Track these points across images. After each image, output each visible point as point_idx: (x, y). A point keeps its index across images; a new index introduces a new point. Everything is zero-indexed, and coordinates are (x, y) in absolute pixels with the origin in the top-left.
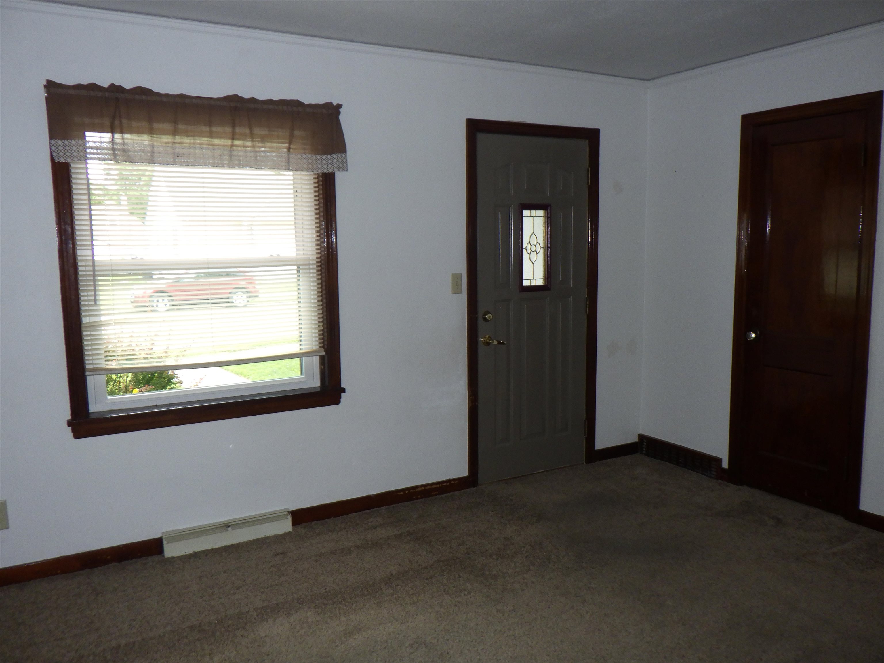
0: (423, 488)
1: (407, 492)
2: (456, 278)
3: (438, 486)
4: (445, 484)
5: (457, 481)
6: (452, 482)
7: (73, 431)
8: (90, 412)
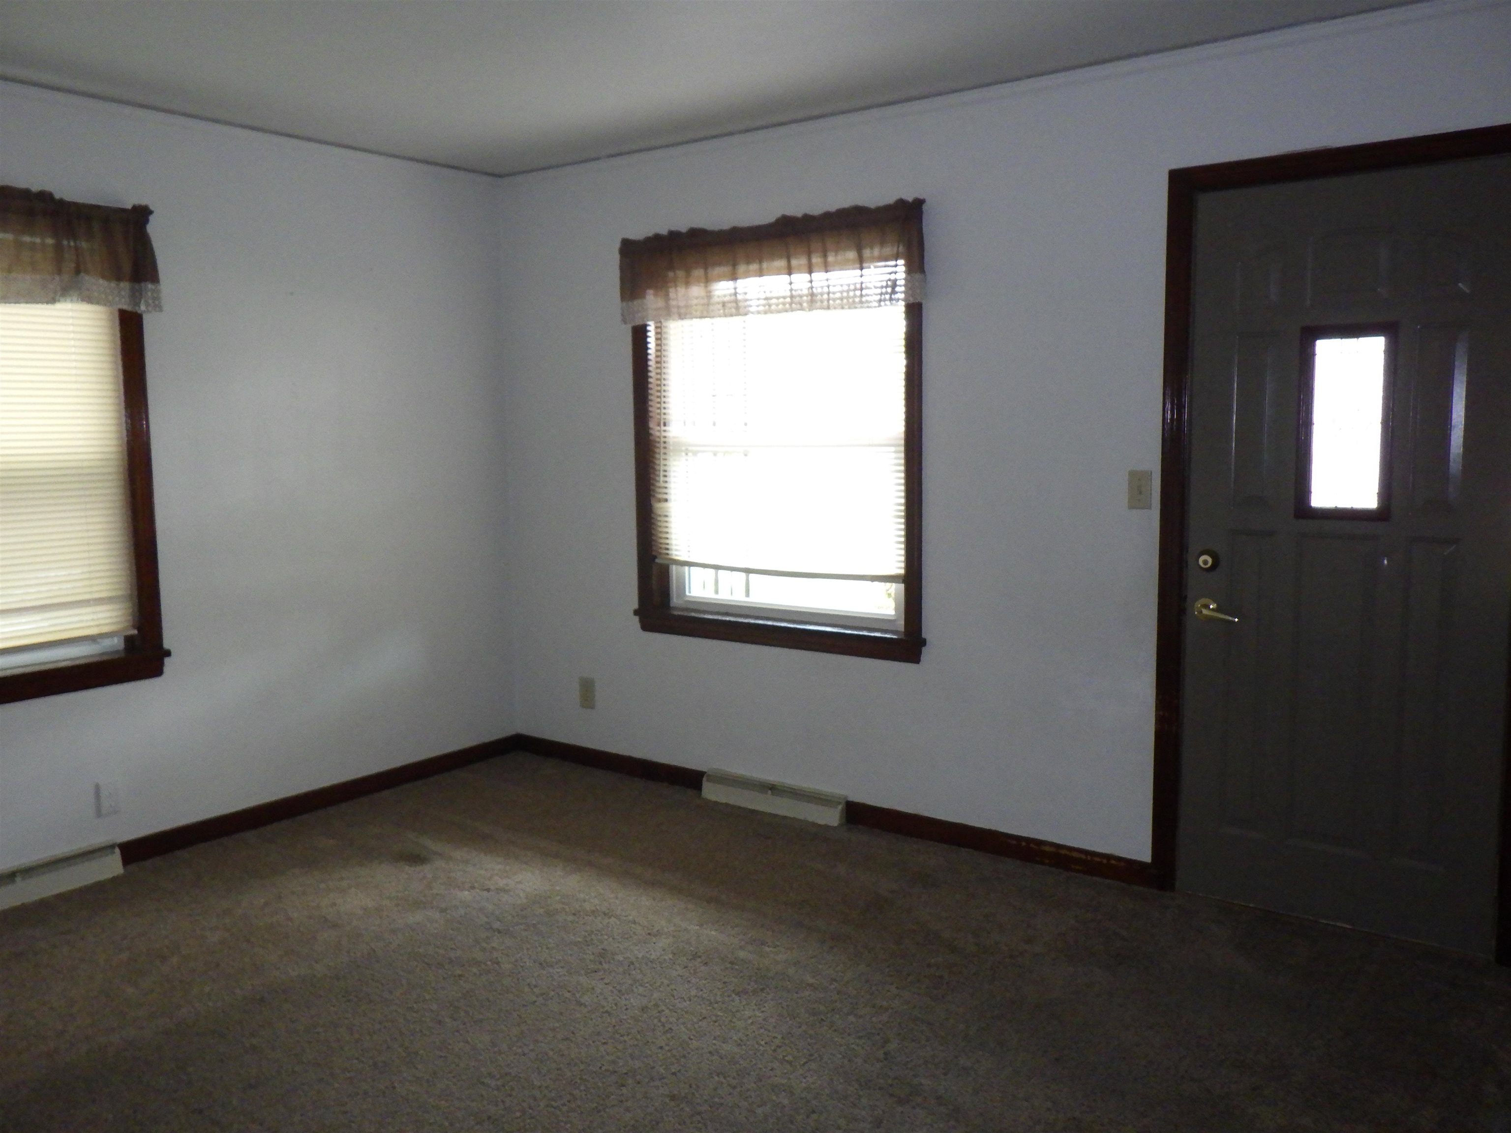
0: (1052, 849)
1: (1024, 844)
2: (1137, 481)
3: (1083, 857)
4: (1097, 859)
5: (1122, 864)
6: (1113, 862)
7: (641, 621)
8: (672, 605)
